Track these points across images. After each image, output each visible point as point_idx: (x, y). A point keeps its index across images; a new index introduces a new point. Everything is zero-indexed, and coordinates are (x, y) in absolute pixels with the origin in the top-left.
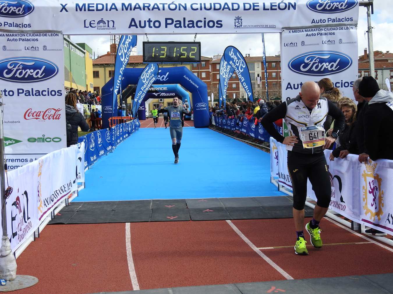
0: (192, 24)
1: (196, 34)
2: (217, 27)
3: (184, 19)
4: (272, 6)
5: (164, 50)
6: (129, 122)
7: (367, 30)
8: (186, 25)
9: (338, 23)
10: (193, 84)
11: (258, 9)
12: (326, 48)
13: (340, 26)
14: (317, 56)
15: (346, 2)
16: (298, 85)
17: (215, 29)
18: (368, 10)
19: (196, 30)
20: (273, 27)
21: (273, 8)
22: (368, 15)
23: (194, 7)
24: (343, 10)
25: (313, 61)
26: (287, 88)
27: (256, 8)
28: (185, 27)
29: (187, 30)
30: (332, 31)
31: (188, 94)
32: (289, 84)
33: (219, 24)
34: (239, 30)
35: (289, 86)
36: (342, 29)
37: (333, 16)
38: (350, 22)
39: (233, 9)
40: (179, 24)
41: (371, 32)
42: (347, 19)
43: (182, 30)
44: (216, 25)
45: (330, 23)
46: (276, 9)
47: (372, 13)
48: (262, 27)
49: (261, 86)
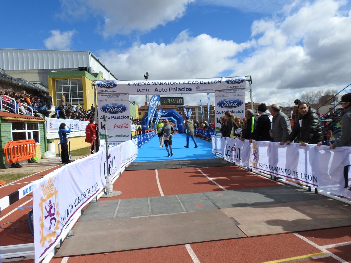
0: (180, 90)
1: (182, 94)
2: (190, 91)
3: (177, 88)
4: (211, 82)
5: (169, 100)
6: (153, 131)
7: (250, 91)
8: (178, 90)
9: (237, 88)
10: (177, 116)
11: (206, 83)
12: (233, 98)
13: (238, 89)
14: (229, 101)
15: (241, 80)
16: (221, 112)
17: (189, 92)
18: (250, 82)
19: (181, 92)
20: (212, 90)
21: (212, 83)
22: (250, 85)
23: (181, 83)
24: (239, 83)
25: (227, 103)
26: (217, 113)
27: (205, 83)
28: (177, 91)
29: (178, 92)
30: (235, 91)
31: (175, 120)
32: (218, 112)
33: (190, 89)
34: (198, 92)
35: (218, 113)
36: (239, 90)
37: (236, 85)
38: (242, 87)
39: (196, 84)
40: (174, 90)
41: (251, 92)
42: (241, 86)
43: (176, 92)
44: (189, 90)
45: (234, 88)
46: (213, 83)
47: (252, 84)
48: (207, 90)
49: (204, 117)
